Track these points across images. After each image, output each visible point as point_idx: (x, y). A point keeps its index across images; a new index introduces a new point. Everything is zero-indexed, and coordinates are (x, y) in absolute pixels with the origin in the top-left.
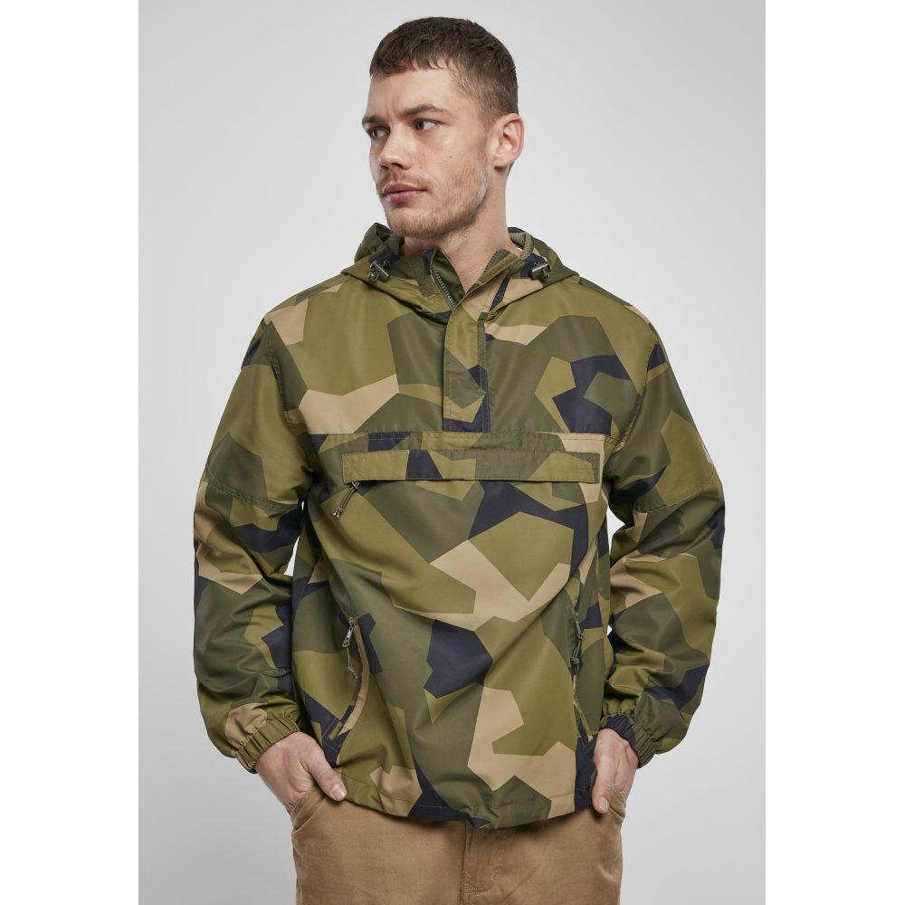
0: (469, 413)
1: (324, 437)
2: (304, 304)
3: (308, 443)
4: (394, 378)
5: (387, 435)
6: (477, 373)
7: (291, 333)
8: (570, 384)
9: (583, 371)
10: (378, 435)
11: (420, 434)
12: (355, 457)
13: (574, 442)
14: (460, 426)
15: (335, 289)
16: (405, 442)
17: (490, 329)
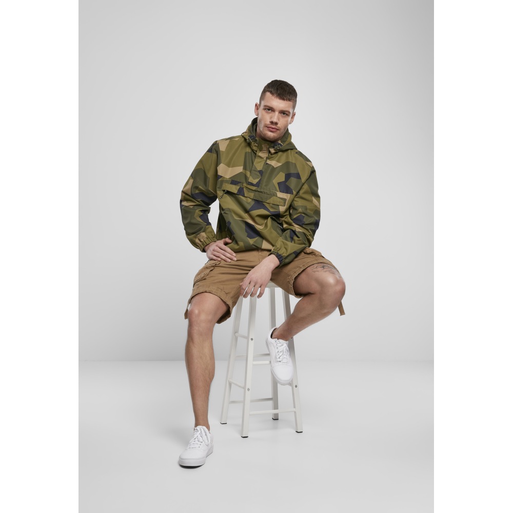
0: (255, 181)
1: (221, 177)
2: (228, 141)
3: (217, 176)
4: (242, 167)
5: (236, 181)
6: (261, 172)
7: (222, 148)
8: (283, 180)
9: (288, 176)
10: (233, 181)
11: (243, 183)
12: (226, 184)
13: (281, 195)
14: (252, 184)
15: (237, 139)
16: (239, 184)
17: (269, 162)
